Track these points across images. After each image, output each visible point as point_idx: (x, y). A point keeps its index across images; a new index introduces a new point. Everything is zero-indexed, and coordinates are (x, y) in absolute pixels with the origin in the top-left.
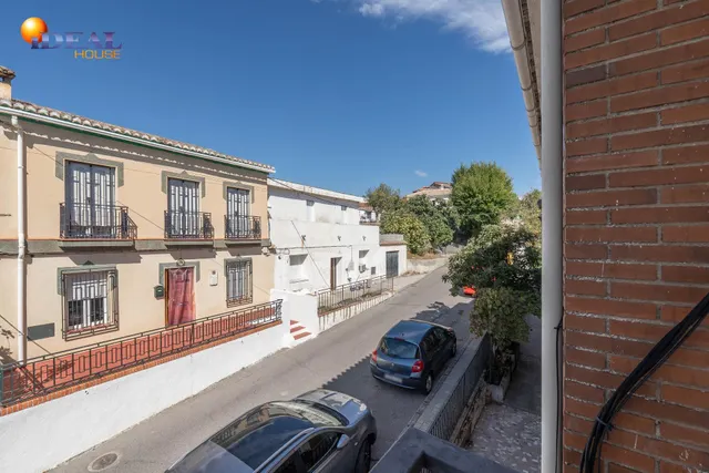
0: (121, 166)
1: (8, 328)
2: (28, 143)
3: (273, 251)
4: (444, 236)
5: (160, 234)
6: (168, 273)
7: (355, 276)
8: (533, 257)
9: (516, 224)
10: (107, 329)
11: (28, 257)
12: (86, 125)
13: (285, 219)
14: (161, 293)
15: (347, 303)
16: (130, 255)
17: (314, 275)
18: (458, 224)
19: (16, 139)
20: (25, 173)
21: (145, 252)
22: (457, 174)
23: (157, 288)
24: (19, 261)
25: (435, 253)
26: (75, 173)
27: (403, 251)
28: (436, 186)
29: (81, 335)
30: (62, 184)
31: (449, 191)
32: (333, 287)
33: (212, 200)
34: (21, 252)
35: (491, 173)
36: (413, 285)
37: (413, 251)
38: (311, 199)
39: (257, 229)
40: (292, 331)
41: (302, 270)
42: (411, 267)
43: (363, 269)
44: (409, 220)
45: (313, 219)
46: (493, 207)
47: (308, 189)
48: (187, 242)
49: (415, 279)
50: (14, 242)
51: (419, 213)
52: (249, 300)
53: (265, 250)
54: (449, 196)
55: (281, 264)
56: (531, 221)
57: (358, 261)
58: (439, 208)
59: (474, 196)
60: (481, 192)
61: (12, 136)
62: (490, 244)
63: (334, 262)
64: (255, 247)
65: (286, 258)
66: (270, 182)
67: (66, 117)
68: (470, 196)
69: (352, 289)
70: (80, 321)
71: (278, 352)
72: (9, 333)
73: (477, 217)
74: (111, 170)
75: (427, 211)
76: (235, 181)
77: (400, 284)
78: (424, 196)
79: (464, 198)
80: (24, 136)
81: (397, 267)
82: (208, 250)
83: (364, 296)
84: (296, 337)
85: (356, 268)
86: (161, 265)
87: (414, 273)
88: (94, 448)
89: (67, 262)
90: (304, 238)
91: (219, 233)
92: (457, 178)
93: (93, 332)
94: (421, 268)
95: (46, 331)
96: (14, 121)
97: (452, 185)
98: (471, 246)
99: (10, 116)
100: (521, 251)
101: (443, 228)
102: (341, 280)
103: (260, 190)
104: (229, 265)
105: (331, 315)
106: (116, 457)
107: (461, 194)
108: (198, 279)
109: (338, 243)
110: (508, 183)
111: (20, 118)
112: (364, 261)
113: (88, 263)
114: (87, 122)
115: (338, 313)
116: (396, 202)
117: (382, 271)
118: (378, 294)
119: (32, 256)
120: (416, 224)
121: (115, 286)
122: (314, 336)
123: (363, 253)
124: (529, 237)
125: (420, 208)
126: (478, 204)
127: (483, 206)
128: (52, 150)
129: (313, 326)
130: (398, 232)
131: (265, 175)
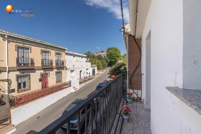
0: (31, 48)
1: (4, 90)
2: (8, 42)
3: (67, 69)
4: (105, 65)
5: (40, 65)
6: (42, 75)
7: (85, 75)
8: (125, 68)
9: (121, 61)
10: (28, 90)
11: (9, 71)
12: (23, 37)
13: (69, 61)
14: (40, 80)
15: (85, 81)
16: (33, 71)
17: (76, 75)
18: (109, 62)
19: (5, 41)
20: (8, 50)
21: (36, 70)
22: (108, 49)
23: (40, 79)
24: (7, 73)
25: (103, 69)
26: (19, 49)
27: (96, 68)
28: (102, 52)
29: (21, 91)
30: (17, 52)
31: (106, 53)
32: (80, 78)
33: (52, 56)
34: (7, 70)
35: (116, 50)
36: (99, 77)
37: (98, 69)
38: (74, 56)
39: (63, 64)
40: (73, 88)
41: (73, 74)
42: (98, 73)
43: (87, 73)
44: (97, 61)
45: (75, 61)
46: (116, 58)
47: (74, 53)
48: (47, 67)
49: (99, 75)
50: (5, 68)
51: (99, 59)
52: (61, 81)
53: (65, 69)
54: (106, 55)
55: (68, 72)
56: (125, 61)
57: (86, 71)
58: (104, 58)
59: (112, 55)
60: (114, 54)
61: (4, 40)
62: (117, 66)
63: (81, 71)
64: (63, 68)
65: (69, 71)
66: (66, 52)
67: (19, 35)
68: (111, 55)
69: (85, 78)
70: (21, 88)
71: (71, 93)
72: (4, 91)
73: (113, 60)
74: (28, 49)
75: (101, 59)
76: (58, 52)
77: (96, 76)
78: (101, 55)
79: (110, 55)
80: (8, 40)
81: (95, 73)
82: (52, 69)
83: (88, 80)
84: (75, 90)
85: (86, 73)
86: (40, 73)
87: (99, 74)
88: (33, 116)
89: (18, 73)
90: (74, 66)
91: (54, 65)
92: (108, 50)
93: (24, 91)
94: (101, 73)
95: (13, 91)
96: (6, 36)
97: (107, 52)
98: (113, 67)
99: (5, 35)
100: (123, 68)
101: (105, 63)
102: (82, 76)
103: (63, 54)
104: (57, 73)
105: (82, 84)
106: (40, 117)
107: (109, 54)
108: (49, 76)
109: (82, 67)
110: (120, 52)
111: (8, 36)
112: (87, 71)
113: (23, 73)
114: (24, 37)
115: (83, 83)
116: (93, 56)
117: (91, 74)
118: (92, 79)
119: (10, 71)
120: (99, 62)
121: (30, 79)
122: (78, 89)
123: (87, 69)
124: (125, 65)
125: (99, 58)
126: (113, 57)
127: (114, 57)
128: (14, 44)
129: (78, 87)
130: (95, 64)
131: (65, 50)
